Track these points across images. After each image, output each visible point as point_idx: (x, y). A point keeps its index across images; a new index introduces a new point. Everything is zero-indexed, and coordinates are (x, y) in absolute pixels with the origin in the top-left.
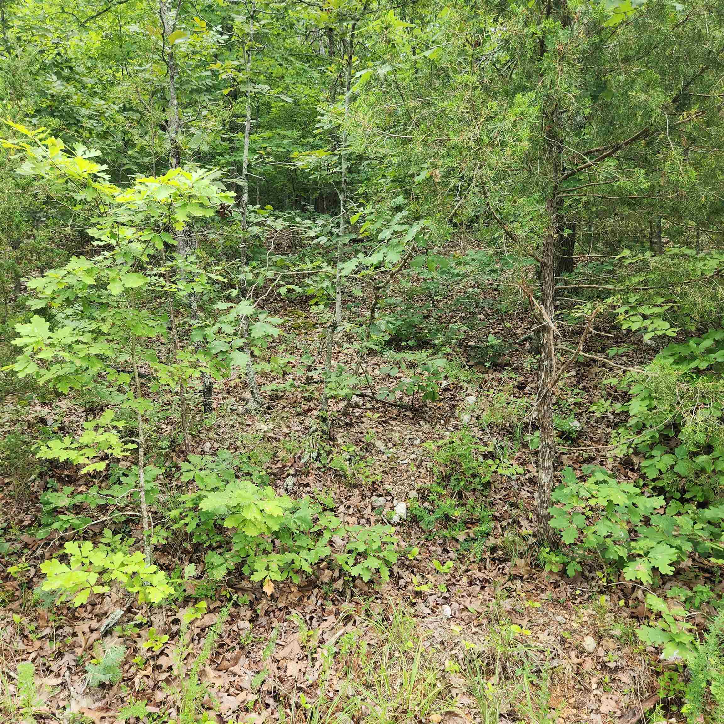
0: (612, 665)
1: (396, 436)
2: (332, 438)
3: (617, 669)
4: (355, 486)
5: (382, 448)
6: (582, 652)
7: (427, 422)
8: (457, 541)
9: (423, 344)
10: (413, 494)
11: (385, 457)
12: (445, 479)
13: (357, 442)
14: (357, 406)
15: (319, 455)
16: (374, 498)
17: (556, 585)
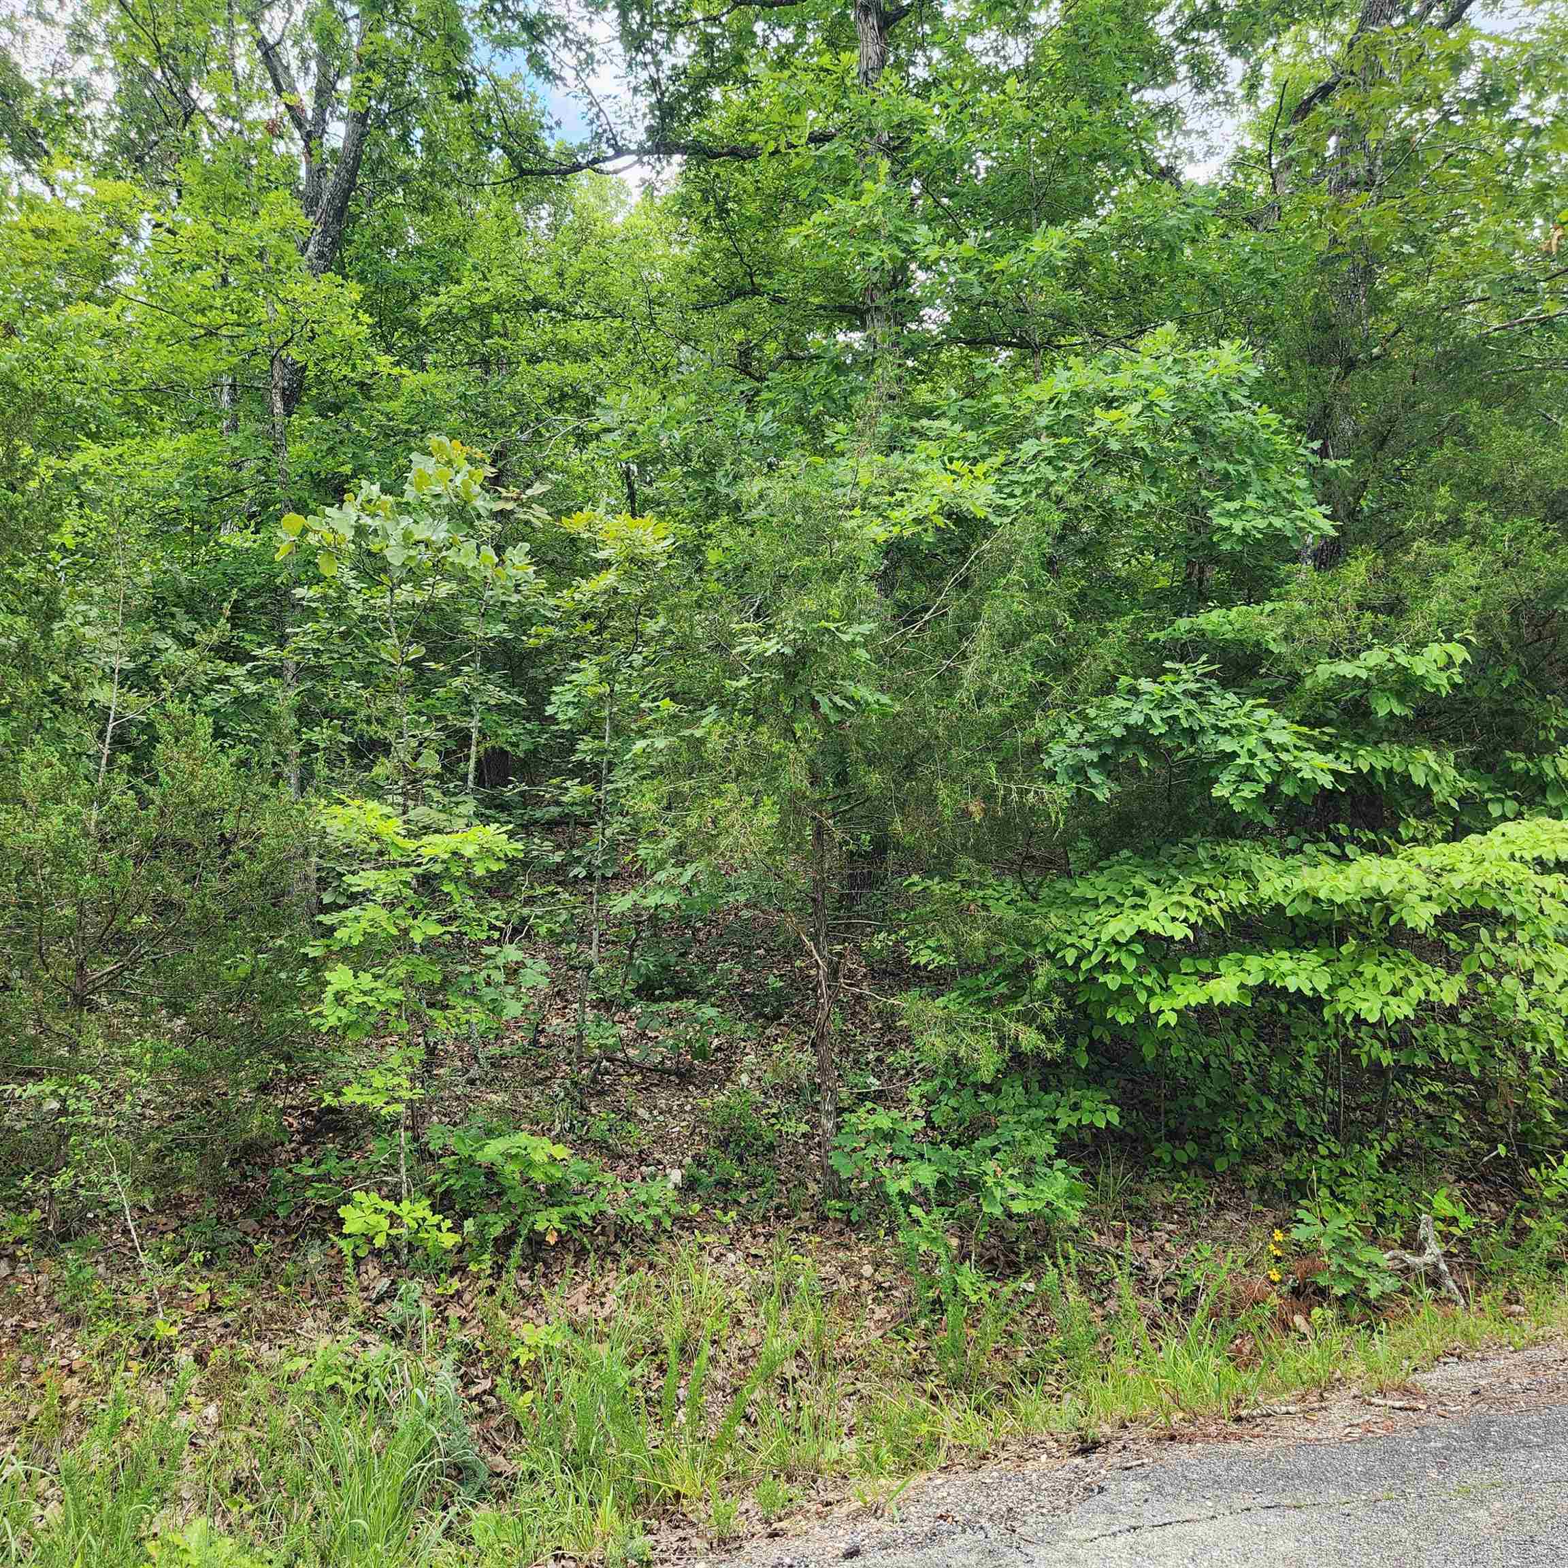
0: (886, 1285)
1: (662, 1103)
2: (583, 1108)
3: (890, 1289)
4: (620, 1157)
5: (647, 1116)
6: (860, 1277)
7: (698, 1087)
8: (739, 1204)
9: (681, 993)
10: (688, 1160)
11: (651, 1127)
12: (724, 1144)
13: (616, 1111)
14: (607, 1073)
15: (572, 1126)
16: (643, 1168)
17: (841, 1233)
